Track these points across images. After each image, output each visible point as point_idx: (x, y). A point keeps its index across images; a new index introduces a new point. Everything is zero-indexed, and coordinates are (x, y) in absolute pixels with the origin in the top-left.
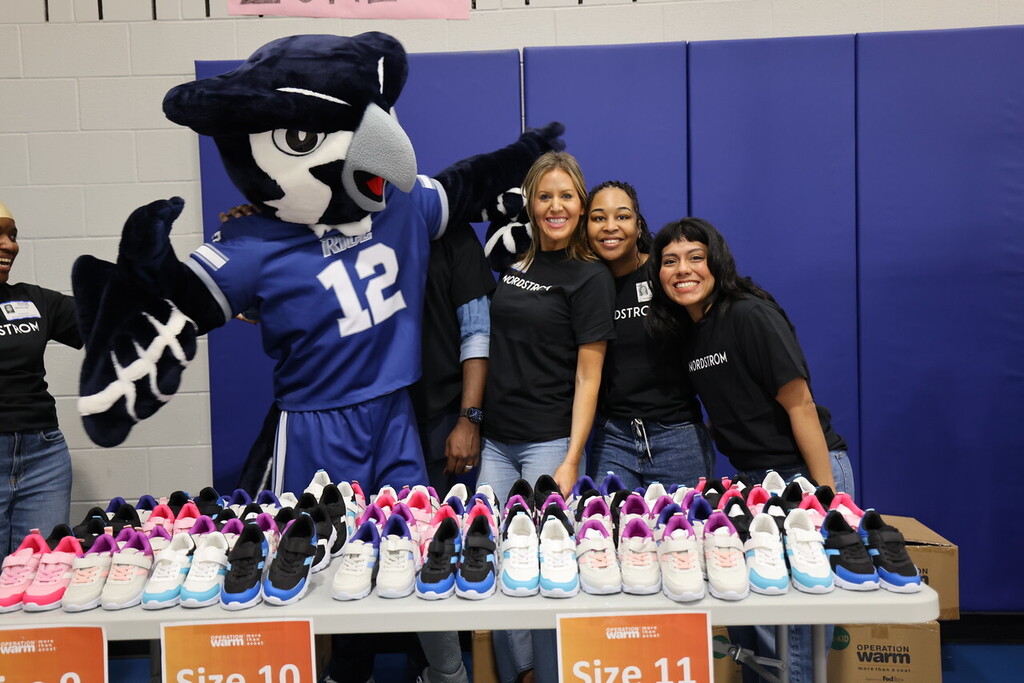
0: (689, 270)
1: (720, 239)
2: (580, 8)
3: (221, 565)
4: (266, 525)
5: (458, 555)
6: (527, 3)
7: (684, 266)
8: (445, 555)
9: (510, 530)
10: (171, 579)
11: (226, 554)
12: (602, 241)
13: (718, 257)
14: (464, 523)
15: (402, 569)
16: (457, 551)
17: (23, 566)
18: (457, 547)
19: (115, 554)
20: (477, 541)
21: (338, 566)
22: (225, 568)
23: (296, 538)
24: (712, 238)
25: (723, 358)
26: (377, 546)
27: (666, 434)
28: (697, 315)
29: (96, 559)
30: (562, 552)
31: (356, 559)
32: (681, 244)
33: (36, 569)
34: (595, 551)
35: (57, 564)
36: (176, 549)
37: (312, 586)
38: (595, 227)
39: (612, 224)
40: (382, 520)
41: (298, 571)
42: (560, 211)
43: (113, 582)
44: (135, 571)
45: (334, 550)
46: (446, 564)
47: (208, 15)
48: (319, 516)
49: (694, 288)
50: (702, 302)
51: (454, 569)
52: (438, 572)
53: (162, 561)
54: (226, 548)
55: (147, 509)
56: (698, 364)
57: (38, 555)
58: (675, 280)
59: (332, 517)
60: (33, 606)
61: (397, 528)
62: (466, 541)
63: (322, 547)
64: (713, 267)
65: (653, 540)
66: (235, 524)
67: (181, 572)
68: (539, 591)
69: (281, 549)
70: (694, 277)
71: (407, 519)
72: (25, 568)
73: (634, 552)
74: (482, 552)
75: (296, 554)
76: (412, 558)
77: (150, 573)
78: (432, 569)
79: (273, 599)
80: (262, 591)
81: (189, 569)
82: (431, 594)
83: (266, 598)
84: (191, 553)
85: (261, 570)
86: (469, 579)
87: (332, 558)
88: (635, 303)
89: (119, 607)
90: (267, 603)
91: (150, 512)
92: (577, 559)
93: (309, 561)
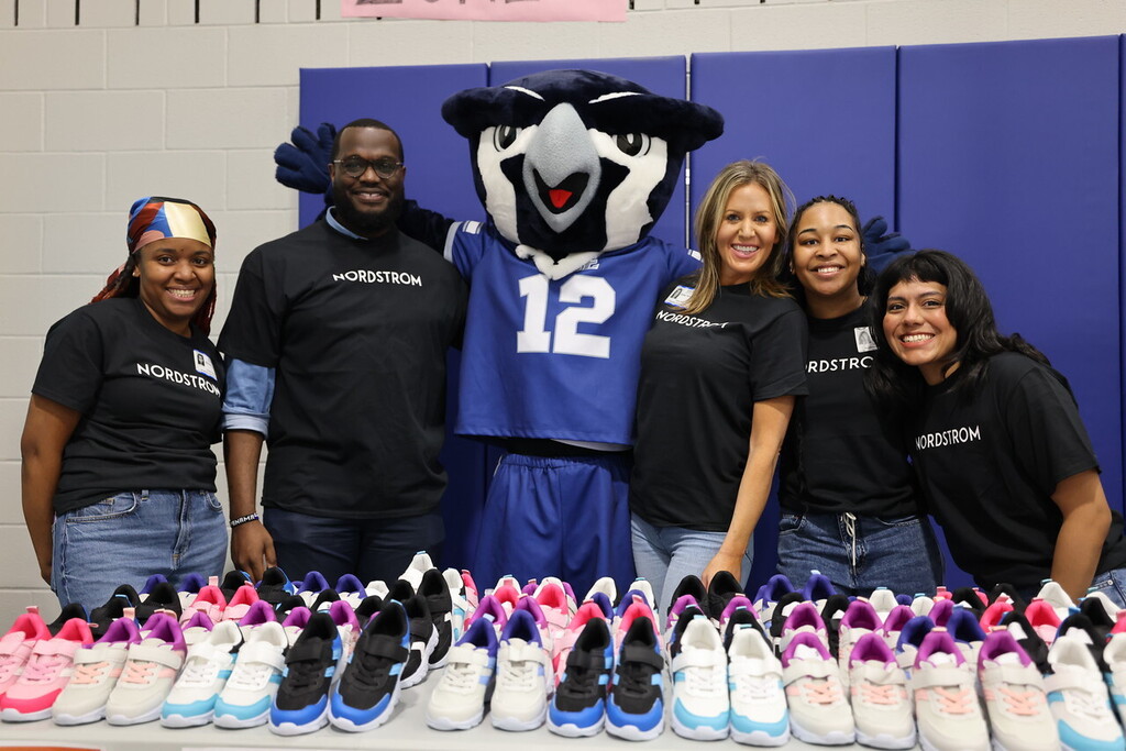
0: (920, 319)
1: (967, 277)
2: (762, 7)
3: (275, 669)
4: (342, 617)
5: (609, 672)
6: (697, 2)
7: (913, 313)
8: (590, 672)
9: (685, 640)
10: (203, 684)
11: (284, 654)
12: (816, 269)
13: (960, 301)
14: (618, 629)
15: (526, 689)
16: (607, 666)
17: (8, 656)
18: (608, 662)
19: (133, 646)
20: (637, 653)
21: (438, 680)
22: (280, 673)
23: (380, 636)
24: (956, 277)
25: (975, 434)
26: (494, 654)
27: (885, 532)
28: (934, 378)
29: (107, 651)
30: (763, 677)
31: (463, 670)
32: (912, 285)
33: (26, 661)
34: (813, 678)
35: (55, 655)
36: (216, 643)
37: (400, 707)
38: (804, 253)
39: (828, 247)
40: (501, 619)
41: (380, 682)
42: (751, 237)
43: (125, 685)
44: (157, 671)
45: (434, 659)
46: (591, 685)
47: (318, 17)
48: (416, 610)
49: (927, 342)
50: (942, 362)
51: (603, 692)
52: (579, 696)
53: (195, 658)
54: (285, 646)
55: (192, 592)
56: (930, 440)
57: (31, 642)
58: (900, 331)
59: (432, 614)
60: (12, 713)
61: (523, 629)
62: (622, 653)
63: (417, 654)
64: (954, 316)
65: (898, 667)
66: (302, 614)
67: (219, 677)
68: (729, 732)
69: (359, 649)
70: (927, 328)
71: (536, 619)
72: (11, 659)
73: (872, 683)
74: (646, 669)
75: (380, 658)
76: (542, 674)
77: (178, 673)
78: (572, 691)
79: (342, 722)
80: (328, 710)
81: (231, 672)
82: (570, 728)
83: (334, 720)
84: (235, 650)
85: (330, 678)
86: (627, 710)
87: (430, 670)
88: (854, 352)
89: (129, 721)
90: (334, 728)
91: (195, 595)
92: (785, 688)
93: (397, 669)
